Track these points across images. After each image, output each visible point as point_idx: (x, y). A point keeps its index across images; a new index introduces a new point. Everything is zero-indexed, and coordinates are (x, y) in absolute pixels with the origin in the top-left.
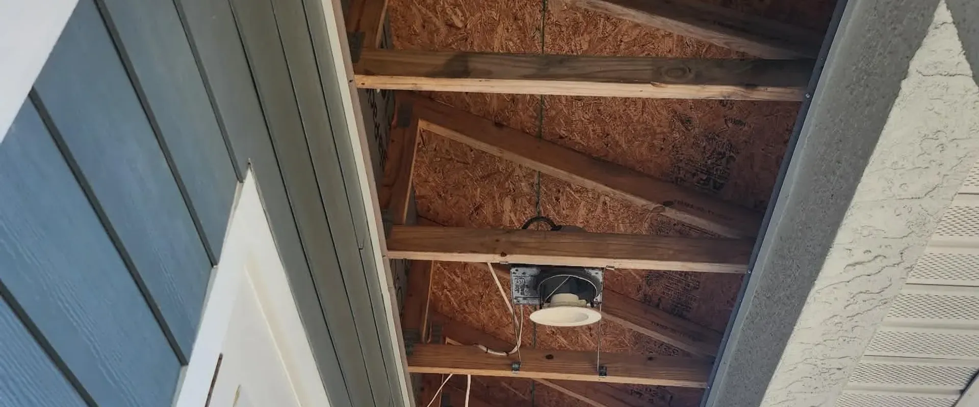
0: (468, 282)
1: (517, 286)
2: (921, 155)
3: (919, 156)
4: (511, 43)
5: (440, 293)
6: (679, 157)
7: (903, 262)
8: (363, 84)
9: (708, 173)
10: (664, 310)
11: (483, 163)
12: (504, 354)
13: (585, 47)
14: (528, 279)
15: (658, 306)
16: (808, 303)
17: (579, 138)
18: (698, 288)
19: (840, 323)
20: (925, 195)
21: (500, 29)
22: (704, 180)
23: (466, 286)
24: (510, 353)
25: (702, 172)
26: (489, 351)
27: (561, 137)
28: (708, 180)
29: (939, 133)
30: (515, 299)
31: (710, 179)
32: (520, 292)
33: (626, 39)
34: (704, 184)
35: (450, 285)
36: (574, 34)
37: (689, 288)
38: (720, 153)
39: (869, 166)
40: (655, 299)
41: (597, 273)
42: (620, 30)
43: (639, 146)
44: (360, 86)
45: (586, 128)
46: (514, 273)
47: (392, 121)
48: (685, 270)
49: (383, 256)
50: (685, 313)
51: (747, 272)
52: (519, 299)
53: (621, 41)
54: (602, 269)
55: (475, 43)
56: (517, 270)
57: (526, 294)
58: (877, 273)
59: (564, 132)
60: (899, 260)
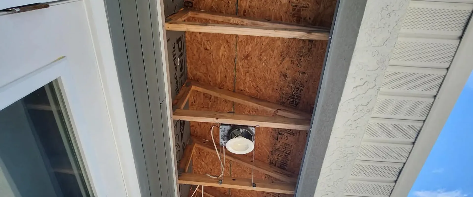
0: (207, 164)
1: (222, 136)
2: (382, 19)
3: (380, 20)
4: (225, 53)
5: (197, 170)
6: (283, 92)
7: (376, 85)
8: (168, 28)
9: (293, 98)
10: (278, 167)
11: (214, 107)
12: (216, 178)
13: (250, 49)
14: (226, 132)
15: (275, 165)
16: (338, 112)
17: (247, 90)
18: (290, 154)
19: (351, 125)
20: (384, 44)
21: (222, 48)
22: (292, 102)
23: (206, 166)
24: (219, 177)
25: (291, 98)
26: (211, 176)
27: (241, 90)
28: (293, 101)
29: (388, 6)
30: (221, 143)
31: (294, 100)
32: (223, 139)
33: (264, 44)
34: (292, 103)
35: (201, 166)
36: (247, 45)
37: (287, 154)
38: (297, 88)
39: (361, 25)
40: (274, 162)
41: (253, 129)
42: (262, 40)
43: (269, 90)
44: (167, 29)
45: (250, 85)
46: (221, 129)
47: (183, 85)
48: (286, 128)
49: (171, 118)
50: (285, 167)
51: (310, 130)
52: (223, 143)
53: (262, 45)
54: (255, 127)
55: (214, 55)
56: (222, 127)
57: (225, 140)
58: (365, 93)
59: (243, 88)
60: (374, 85)
